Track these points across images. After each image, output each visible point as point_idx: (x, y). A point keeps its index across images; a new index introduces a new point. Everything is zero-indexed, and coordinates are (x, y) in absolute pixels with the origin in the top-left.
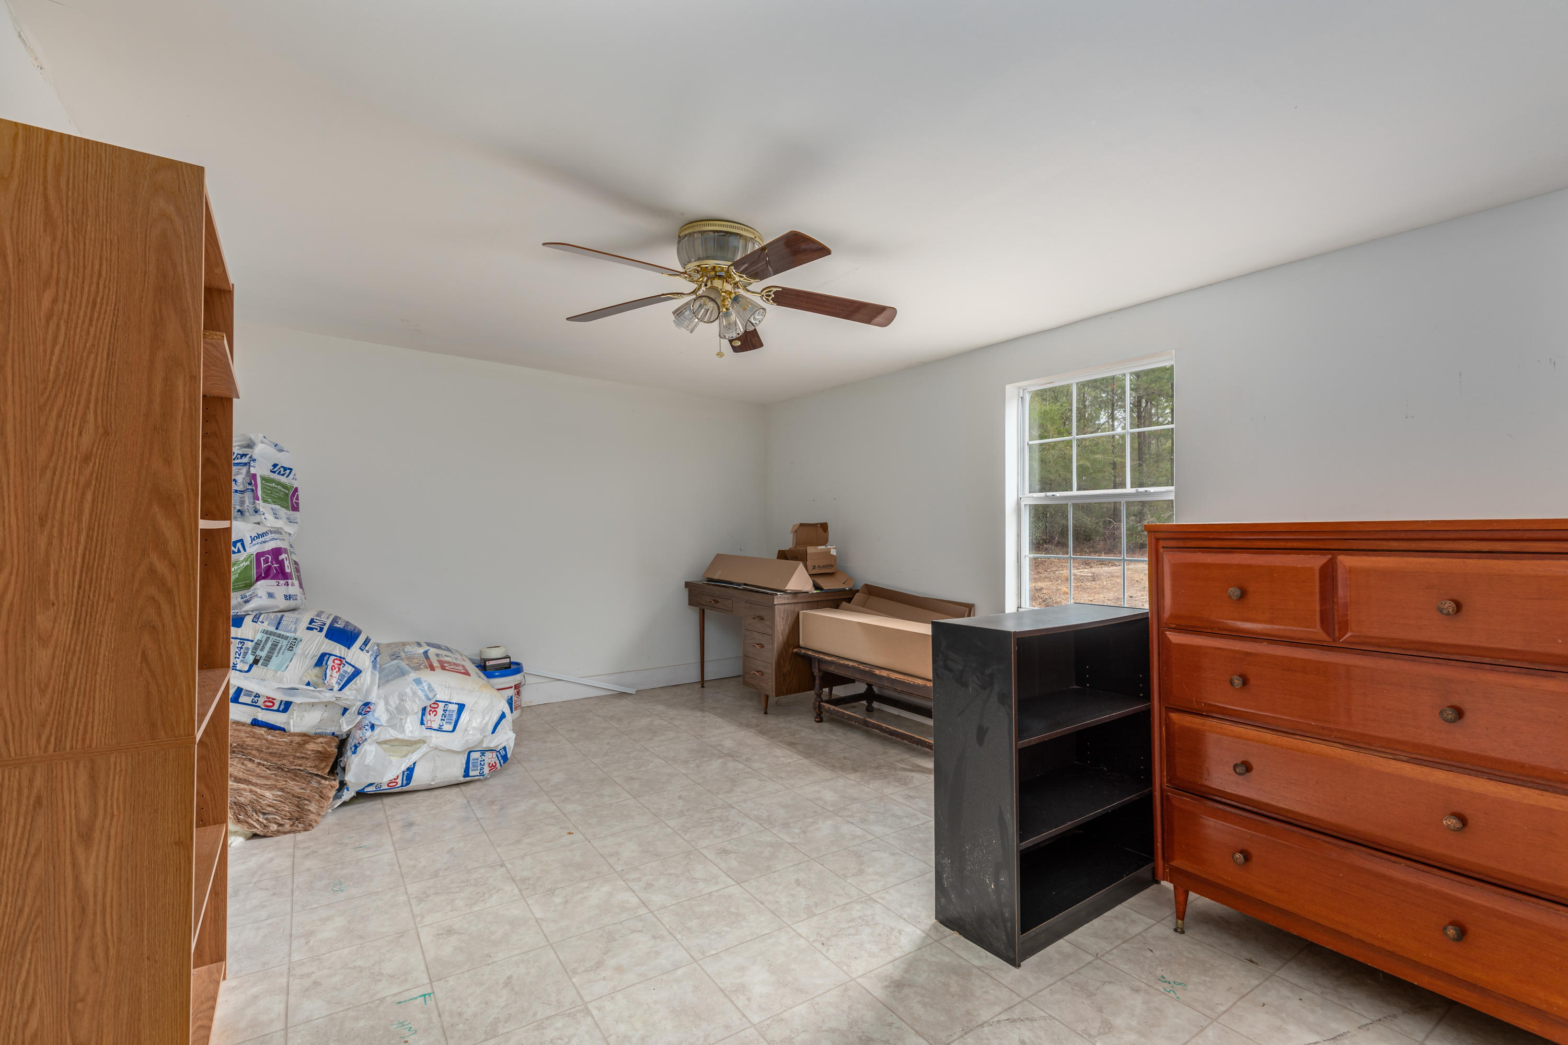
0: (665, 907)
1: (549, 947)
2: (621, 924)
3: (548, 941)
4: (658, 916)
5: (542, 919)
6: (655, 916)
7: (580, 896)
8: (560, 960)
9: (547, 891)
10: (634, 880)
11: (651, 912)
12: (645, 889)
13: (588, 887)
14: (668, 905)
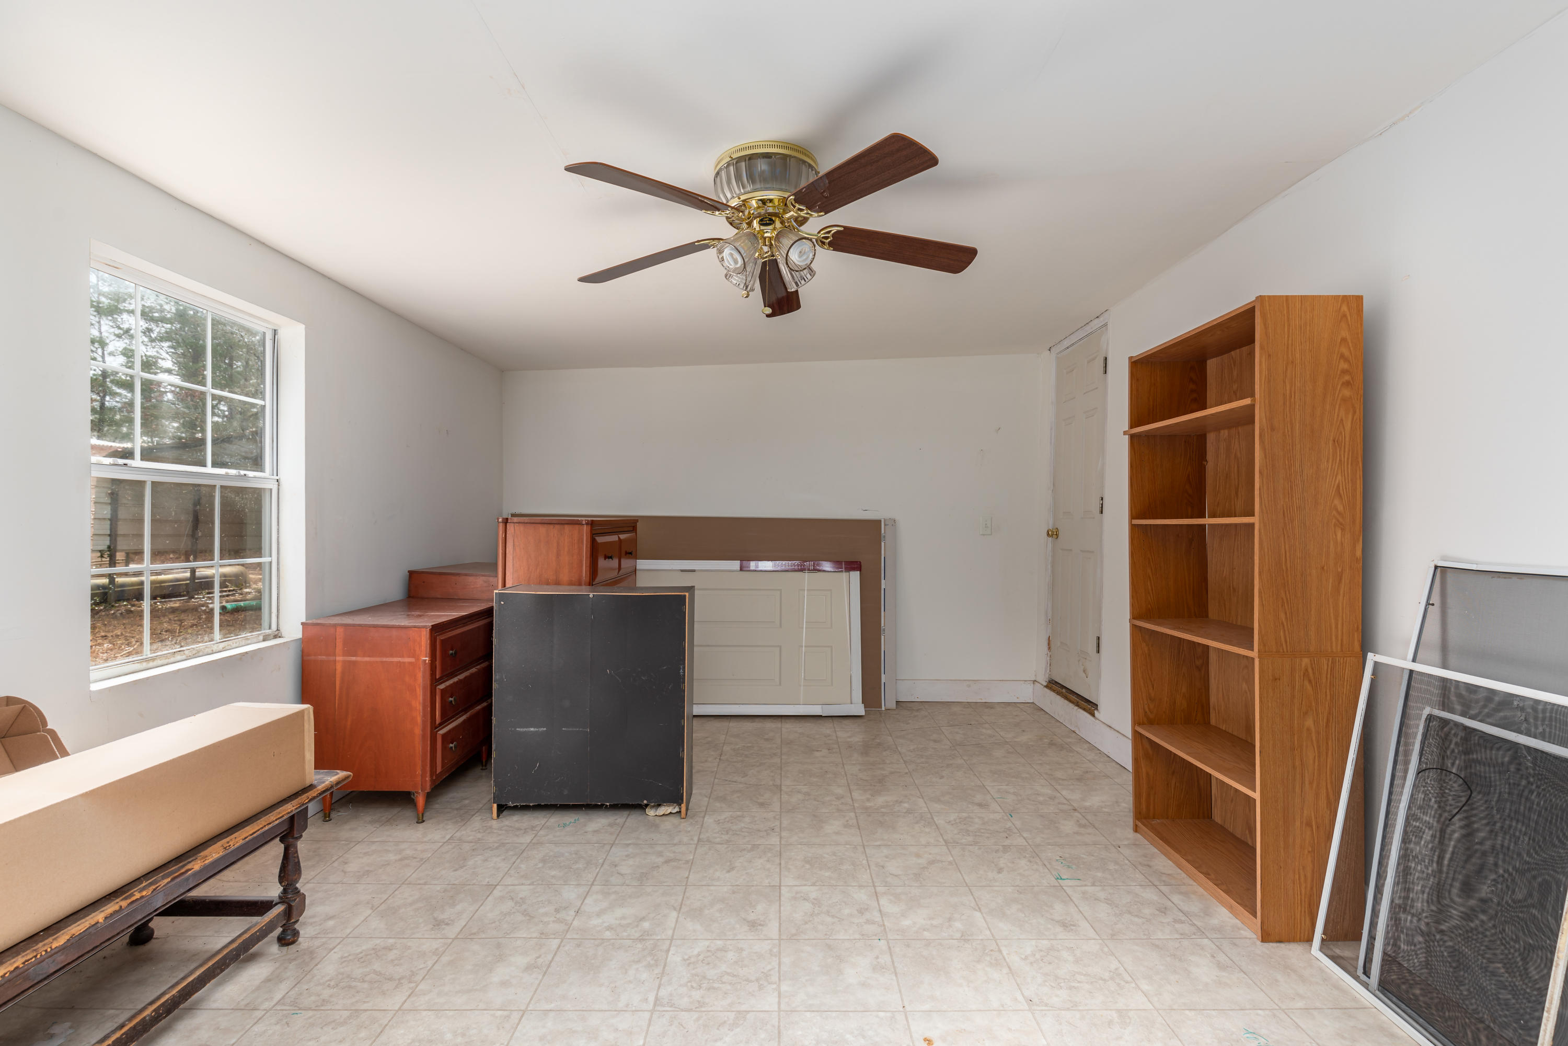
0: (859, 886)
1: (969, 885)
2: (905, 884)
3: (970, 890)
4: (871, 881)
5: (975, 909)
6: (873, 882)
7: (935, 922)
8: (961, 873)
9: (969, 940)
10: (873, 923)
11: (874, 886)
12: (867, 909)
13: (924, 930)
14: (856, 887)
